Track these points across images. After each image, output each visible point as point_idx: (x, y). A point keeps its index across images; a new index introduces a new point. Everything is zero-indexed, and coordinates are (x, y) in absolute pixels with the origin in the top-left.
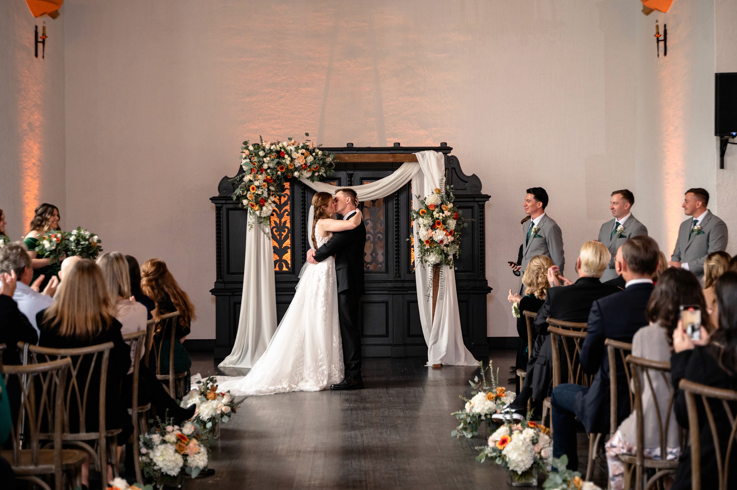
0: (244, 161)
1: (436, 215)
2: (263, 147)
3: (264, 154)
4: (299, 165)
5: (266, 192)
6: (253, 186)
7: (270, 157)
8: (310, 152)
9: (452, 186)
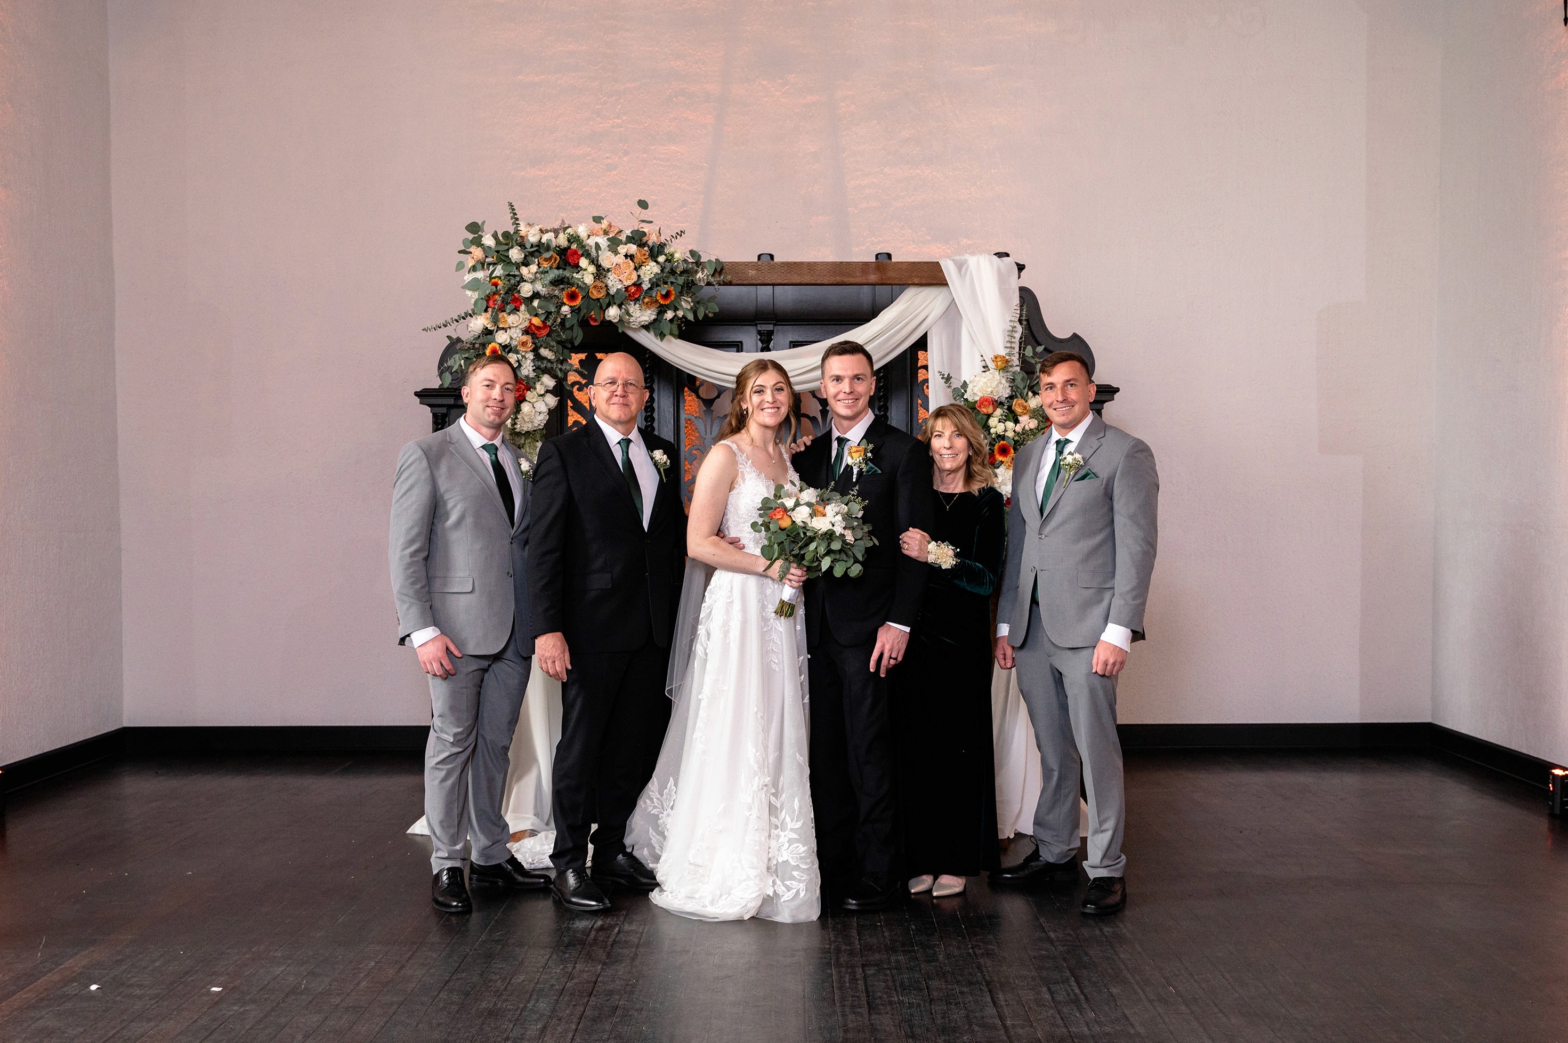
0: (468, 277)
1: (996, 426)
2: (522, 237)
3: (523, 256)
4: (619, 287)
5: (529, 361)
6: (493, 344)
7: (538, 265)
8: (651, 249)
9: (1040, 349)
